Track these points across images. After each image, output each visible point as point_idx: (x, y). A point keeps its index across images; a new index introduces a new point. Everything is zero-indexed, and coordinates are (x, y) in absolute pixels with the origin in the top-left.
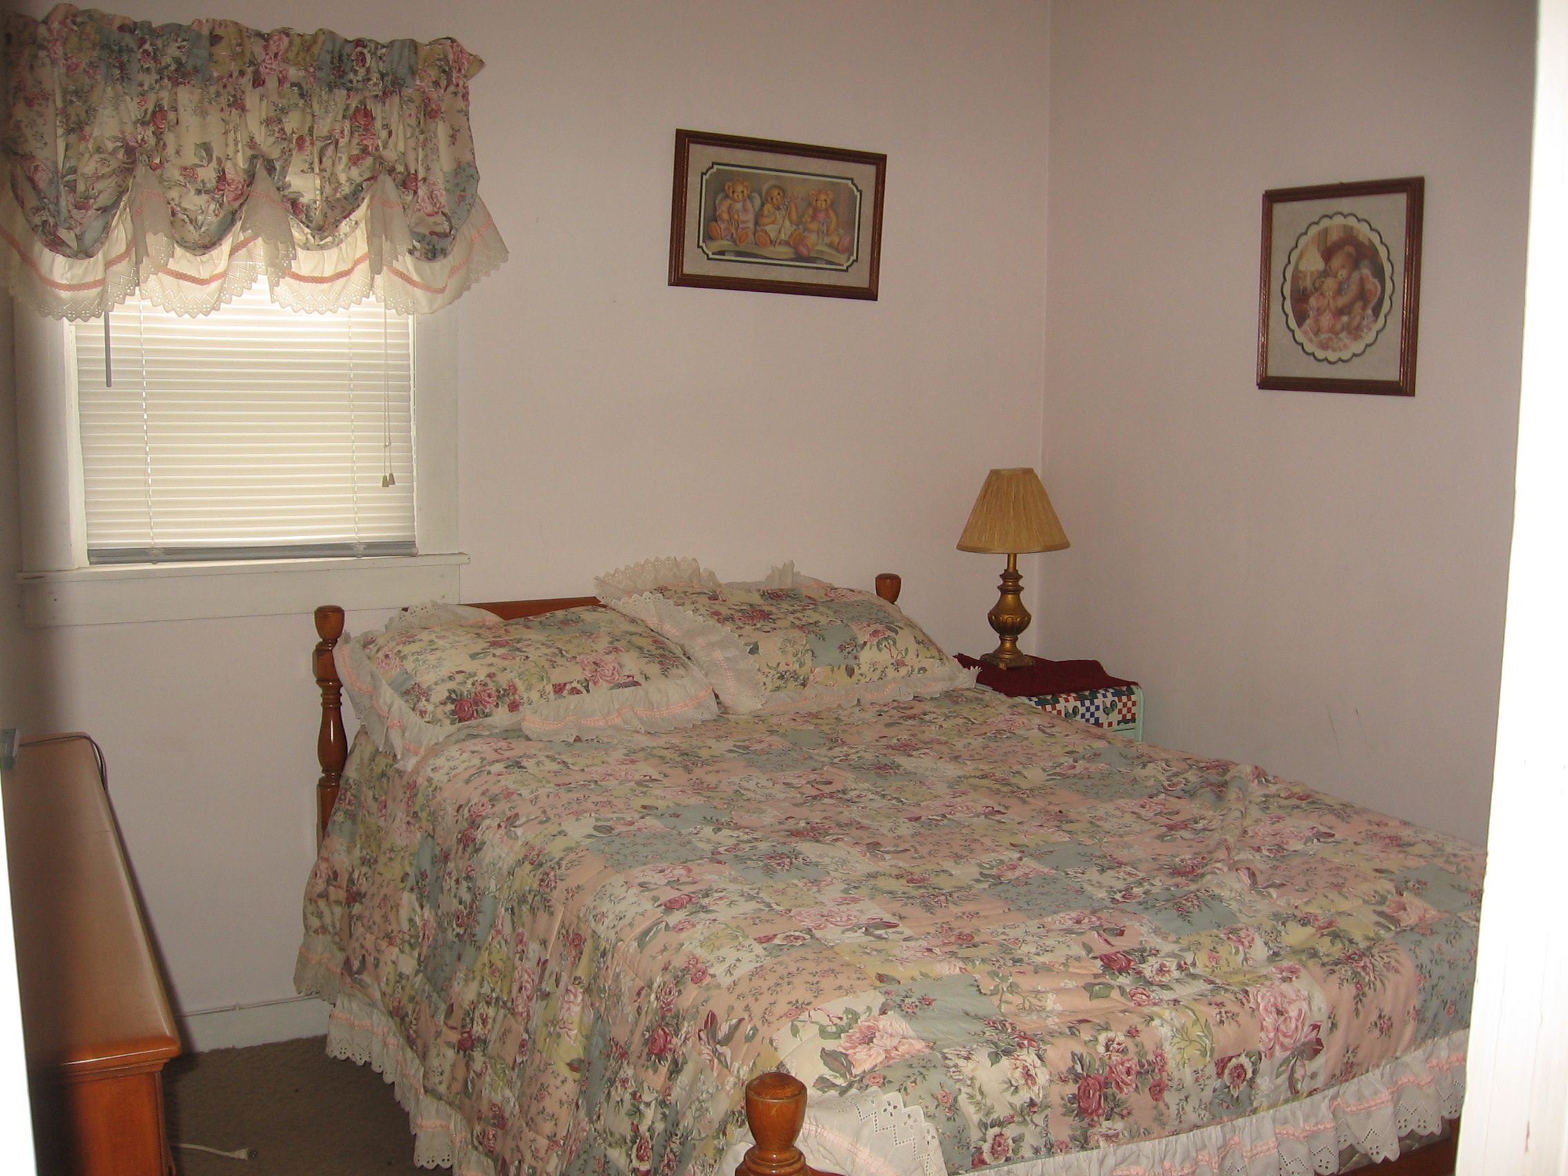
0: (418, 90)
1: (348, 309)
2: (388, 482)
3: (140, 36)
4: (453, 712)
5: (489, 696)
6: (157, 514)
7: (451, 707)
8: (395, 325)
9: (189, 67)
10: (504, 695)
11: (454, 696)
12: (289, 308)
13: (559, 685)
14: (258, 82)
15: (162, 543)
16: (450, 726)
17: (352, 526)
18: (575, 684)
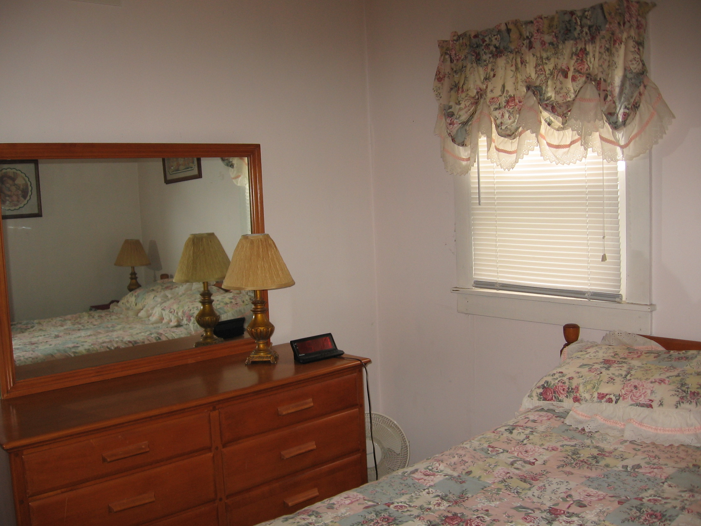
0: (608, 31)
1: (581, 161)
2: (604, 258)
3: (481, 38)
4: (541, 394)
5: (563, 390)
6: (500, 266)
7: (541, 390)
8: (608, 169)
9: (502, 48)
10: (571, 392)
11: (546, 385)
12: (554, 163)
13: (603, 394)
14: (531, 47)
15: (501, 281)
16: (537, 401)
17: (587, 282)
18: (612, 396)
